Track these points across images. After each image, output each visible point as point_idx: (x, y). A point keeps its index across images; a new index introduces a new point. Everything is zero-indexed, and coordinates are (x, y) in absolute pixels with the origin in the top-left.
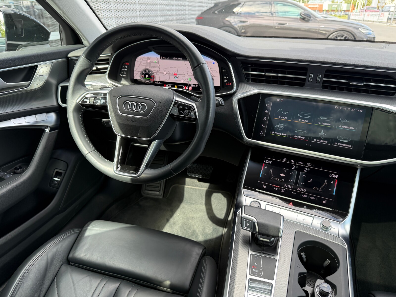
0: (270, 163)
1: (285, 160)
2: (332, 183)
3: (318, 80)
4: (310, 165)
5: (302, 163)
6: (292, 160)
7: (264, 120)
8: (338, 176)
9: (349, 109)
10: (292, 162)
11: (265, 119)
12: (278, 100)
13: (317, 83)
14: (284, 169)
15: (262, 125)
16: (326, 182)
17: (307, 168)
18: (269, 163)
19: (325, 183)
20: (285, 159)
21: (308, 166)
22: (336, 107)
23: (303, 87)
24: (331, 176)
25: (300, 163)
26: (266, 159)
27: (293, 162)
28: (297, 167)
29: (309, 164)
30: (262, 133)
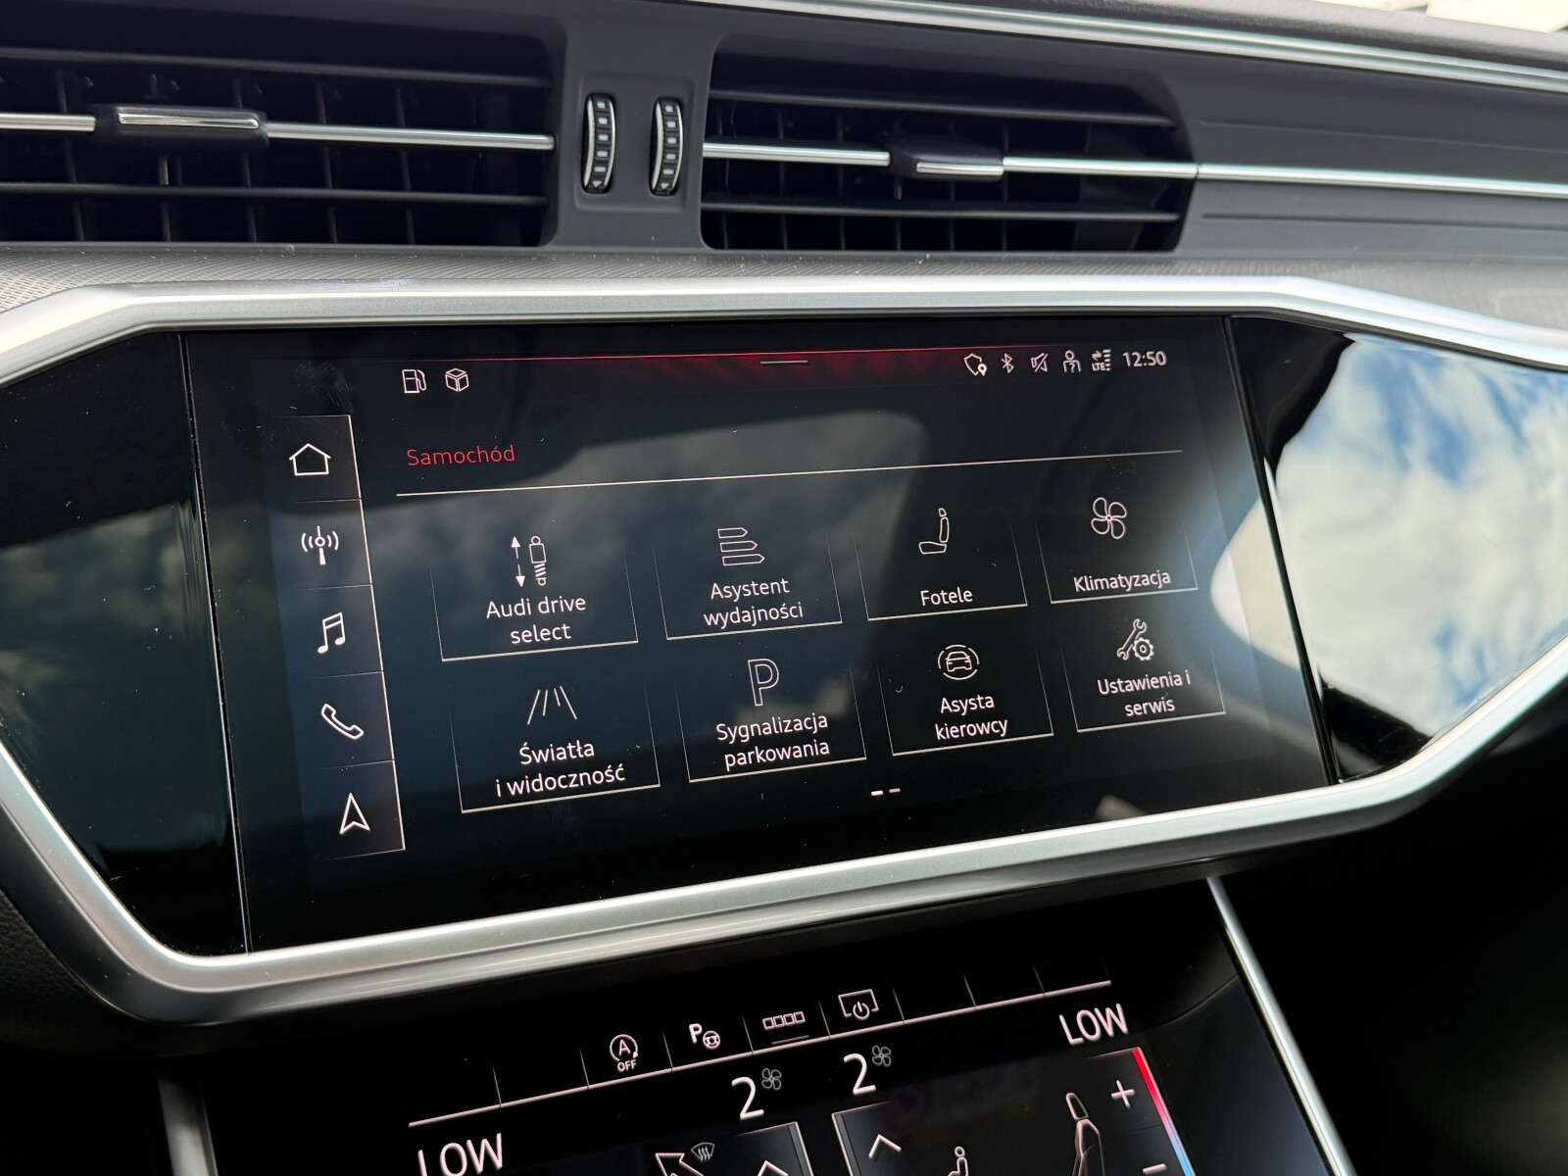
0: (499, 1163)
1: (626, 1057)
2: (1123, 1094)
3: (668, 165)
4: (866, 999)
5: (796, 1018)
6: (694, 1030)
7: (323, 649)
8: (1118, 1007)
9: (1071, 360)
10: (701, 1052)
11: (334, 633)
12: (411, 385)
13: (654, 192)
14: (672, 1165)
15: (329, 715)
16: (1081, 1115)
17: (863, 1045)
18: (480, 1167)
19: (1080, 1126)
20: (624, 1048)
21: (854, 1024)
22: (974, 363)
23: (549, 247)
24: (1076, 1033)
25: (772, 1023)
26: (432, 1139)
27: (712, 1041)
28: (772, 1079)
29: (854, 1000)
30: (353, 816)
